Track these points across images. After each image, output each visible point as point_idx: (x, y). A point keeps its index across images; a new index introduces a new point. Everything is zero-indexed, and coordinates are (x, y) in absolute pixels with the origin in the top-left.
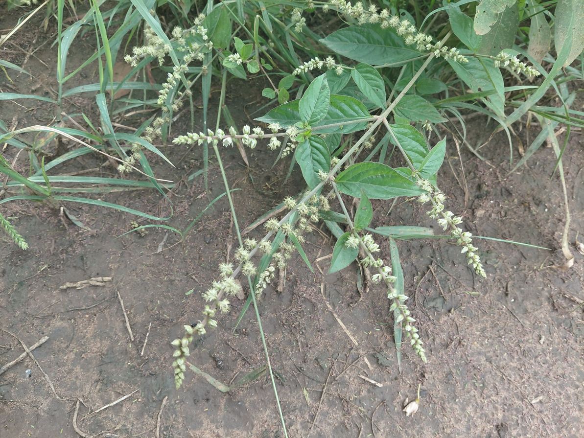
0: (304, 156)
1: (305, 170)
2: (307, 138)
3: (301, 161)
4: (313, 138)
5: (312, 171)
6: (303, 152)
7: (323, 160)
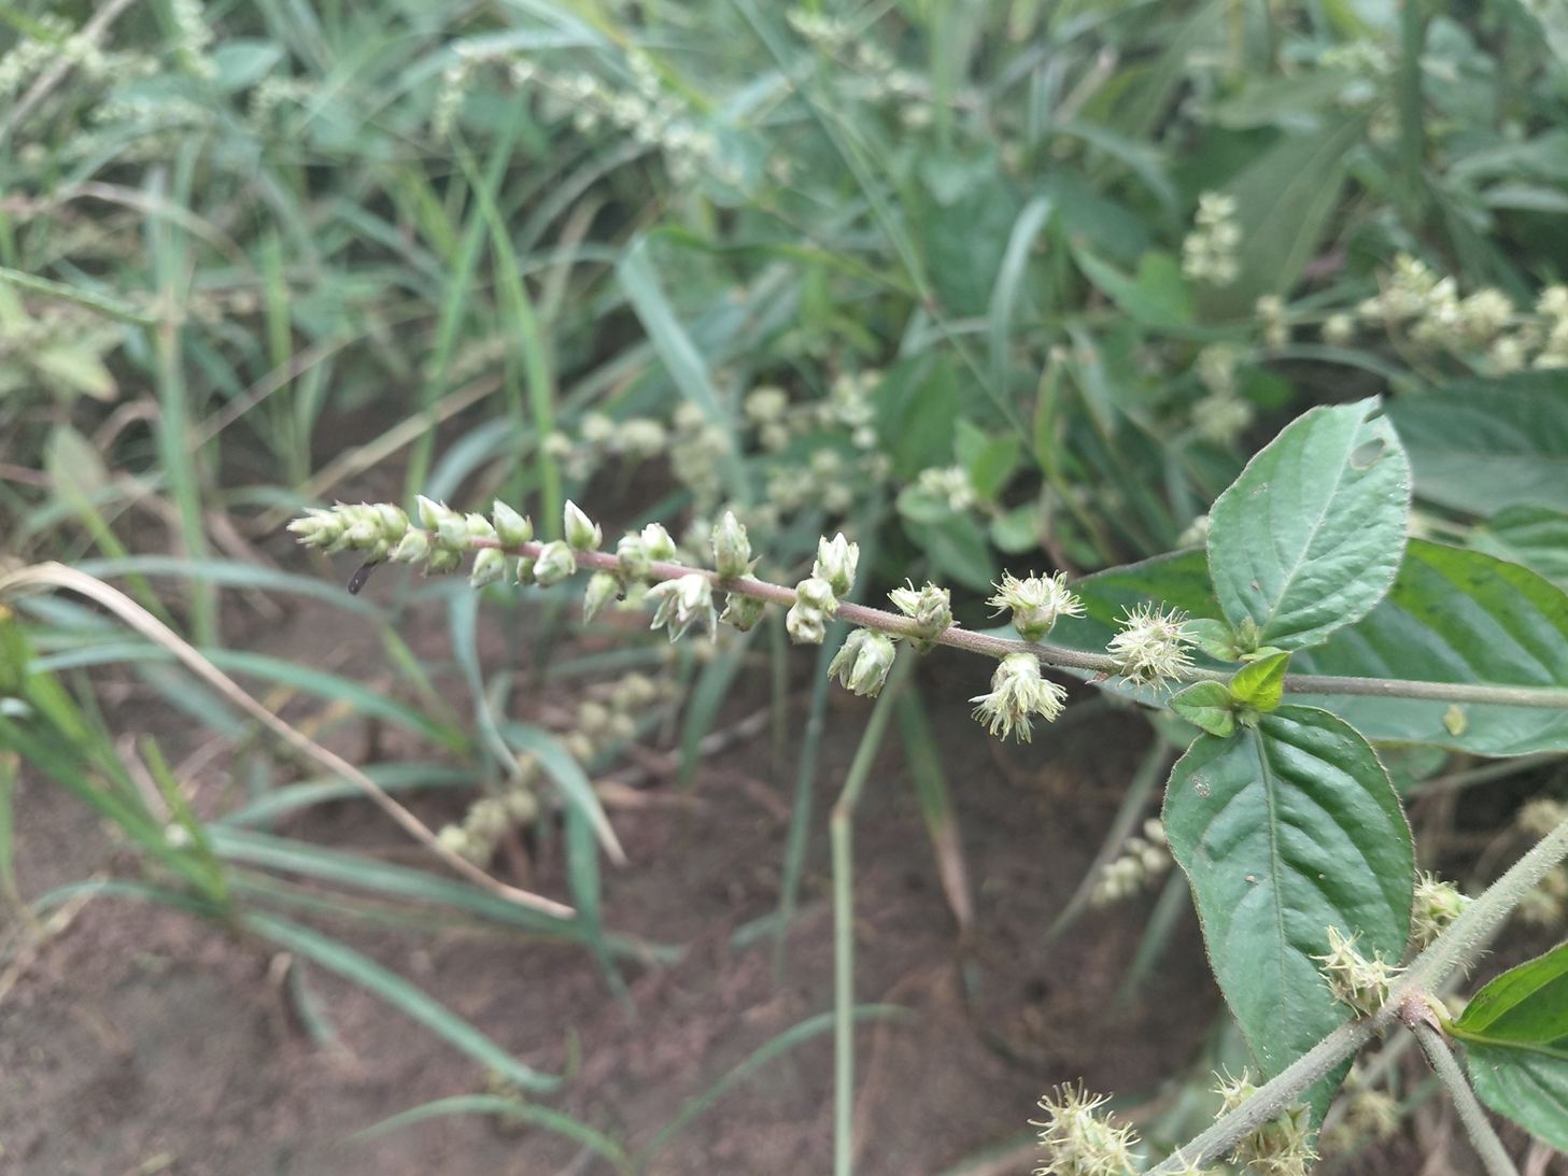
0: (1222, 826)
1: (1225, 926)
2: (1250, 720)
3: (1200, 857)
4: (1291, 726)
5: (1277, 937)
6: (1216, 805)
7: (1361, 879)
